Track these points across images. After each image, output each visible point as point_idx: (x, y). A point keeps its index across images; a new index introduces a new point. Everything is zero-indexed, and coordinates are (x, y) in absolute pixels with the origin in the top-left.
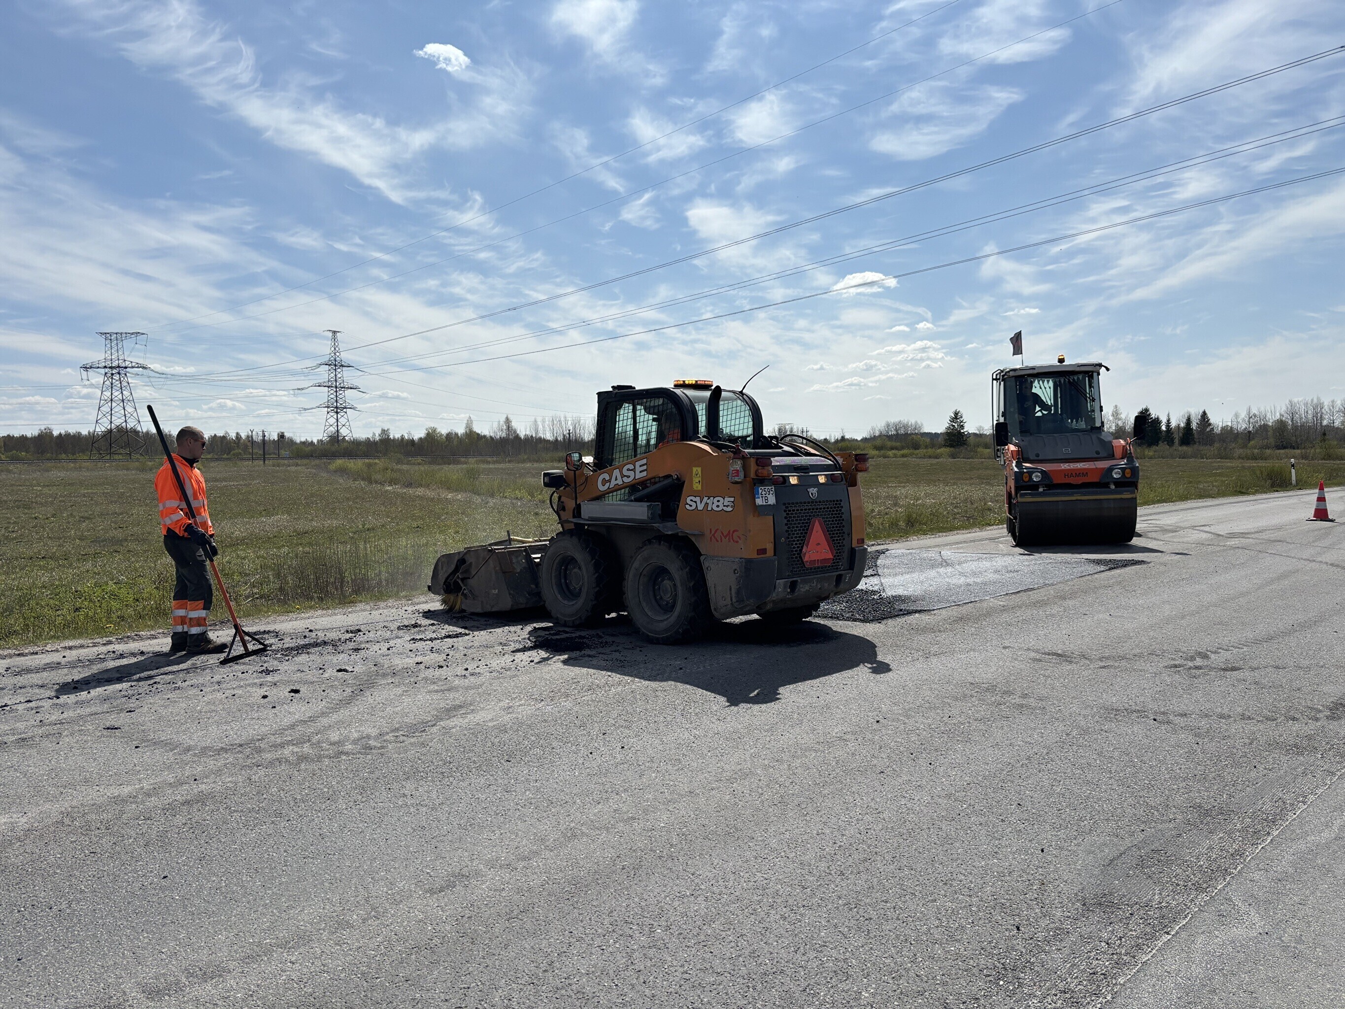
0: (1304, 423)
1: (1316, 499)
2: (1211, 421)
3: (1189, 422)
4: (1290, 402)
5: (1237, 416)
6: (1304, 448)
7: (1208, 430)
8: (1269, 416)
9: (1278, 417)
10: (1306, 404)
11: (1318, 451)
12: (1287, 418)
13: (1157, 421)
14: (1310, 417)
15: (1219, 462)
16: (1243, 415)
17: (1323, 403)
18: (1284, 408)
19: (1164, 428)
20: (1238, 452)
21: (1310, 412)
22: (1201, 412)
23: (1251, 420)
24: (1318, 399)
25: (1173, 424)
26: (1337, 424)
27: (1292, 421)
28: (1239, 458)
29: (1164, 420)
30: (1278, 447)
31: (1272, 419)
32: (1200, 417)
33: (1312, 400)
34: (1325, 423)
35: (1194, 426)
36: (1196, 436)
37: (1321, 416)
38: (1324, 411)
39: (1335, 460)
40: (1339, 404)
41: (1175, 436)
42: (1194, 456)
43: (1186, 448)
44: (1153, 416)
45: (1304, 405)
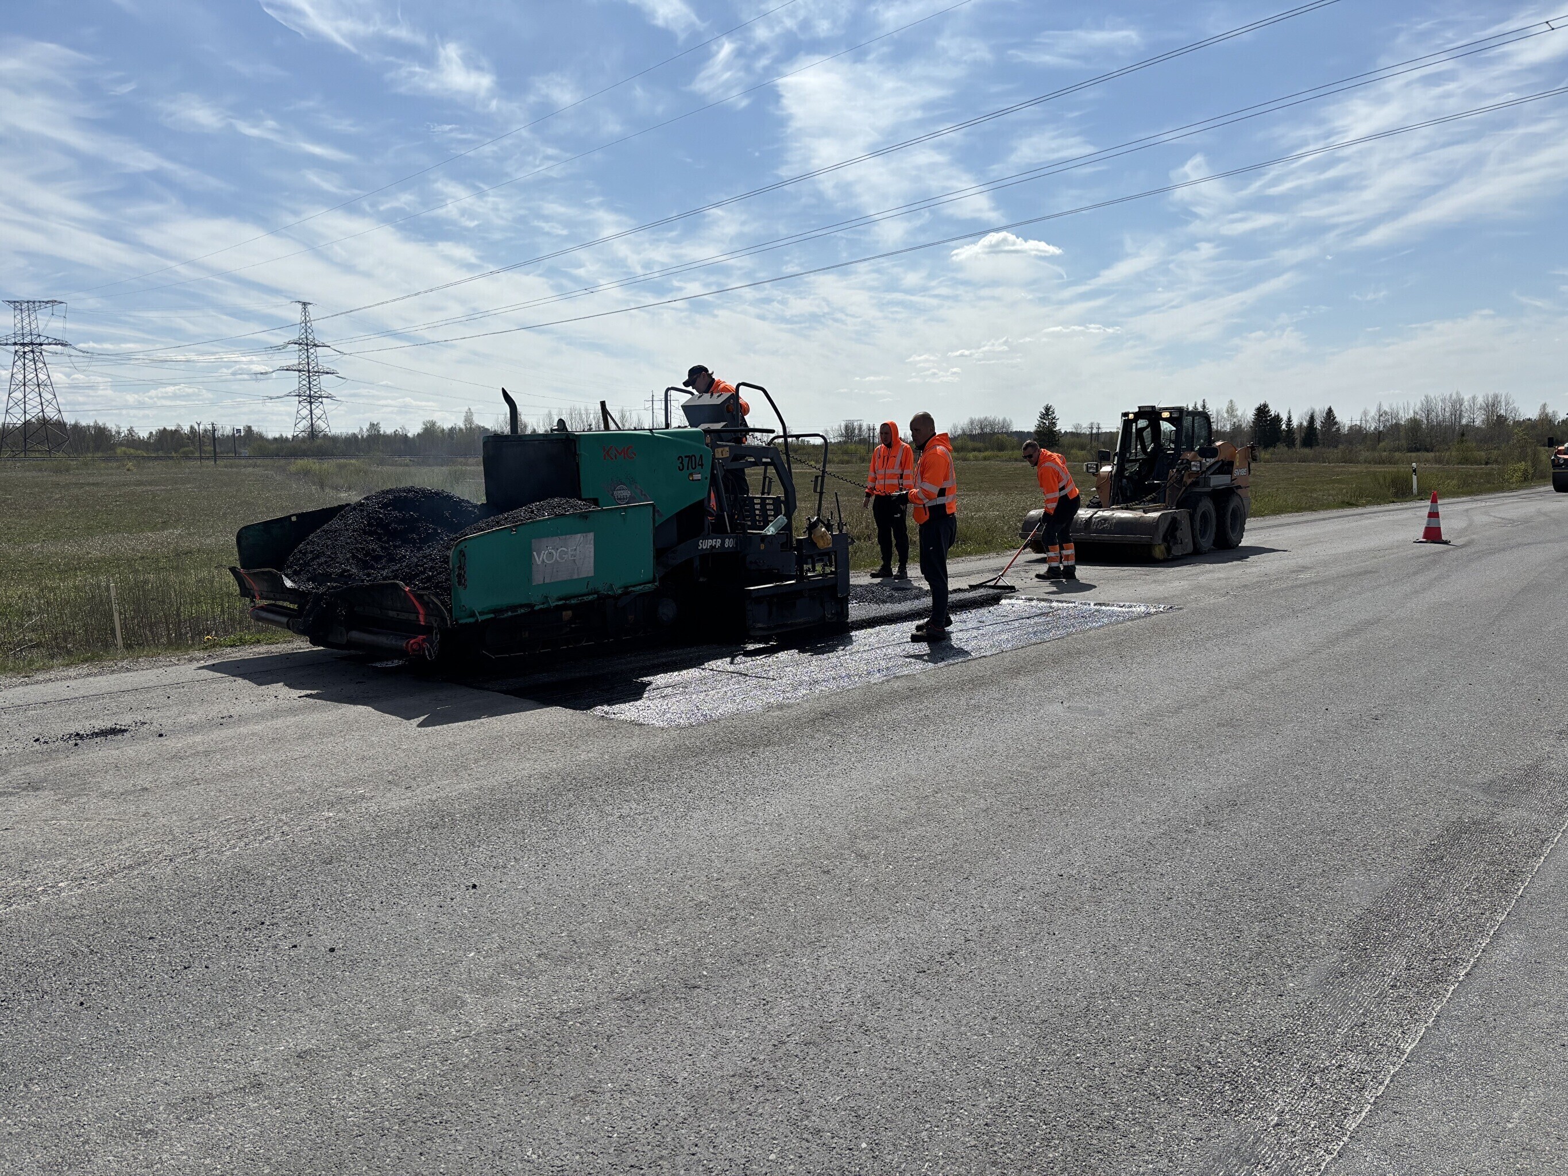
0: (1440, 421)
1: (1427, 513)
2: (1338, 419)
3: (1312, 419)
4: (1426, 397)
5: (1365, 413)
6: (1438, 451)
7: (1334, 430)
8: (1401, 414)
9: (1411, 414)
10: (1443, 400)
11: (1454, 453)
12: (1422, 416)
13: (1277, 419)
14: (1447, 414)
15: (1343, 467)
16: (1373, 412)
17: (1463, 399)
18: (1419, 405)
19: (1284, 427)
20: (1365, 454)
21: (1447, 410)
22: (1326, 409)
23: (1382, 418)
24: (1457, 394)
25: (1295, 423)
26: (1478, 423)
27: (1427, 420)
28: (1365, 462)
29: (1284, 417)
30: (1410, 450)
31: (1405, 416)
32: (1325, 415)
33: (1451, 396)
34: (1464, 422)
35: (1318, 424)
36: (1320, 437)
37: (1460, 414)
38: (1463, 409)
39: (1472, 464)
40: (1480, 401)
41: (1297, 436)
42: (1315, 459)
43: (1307, 451)
44: (1273, 413)
45: (1442, 400)
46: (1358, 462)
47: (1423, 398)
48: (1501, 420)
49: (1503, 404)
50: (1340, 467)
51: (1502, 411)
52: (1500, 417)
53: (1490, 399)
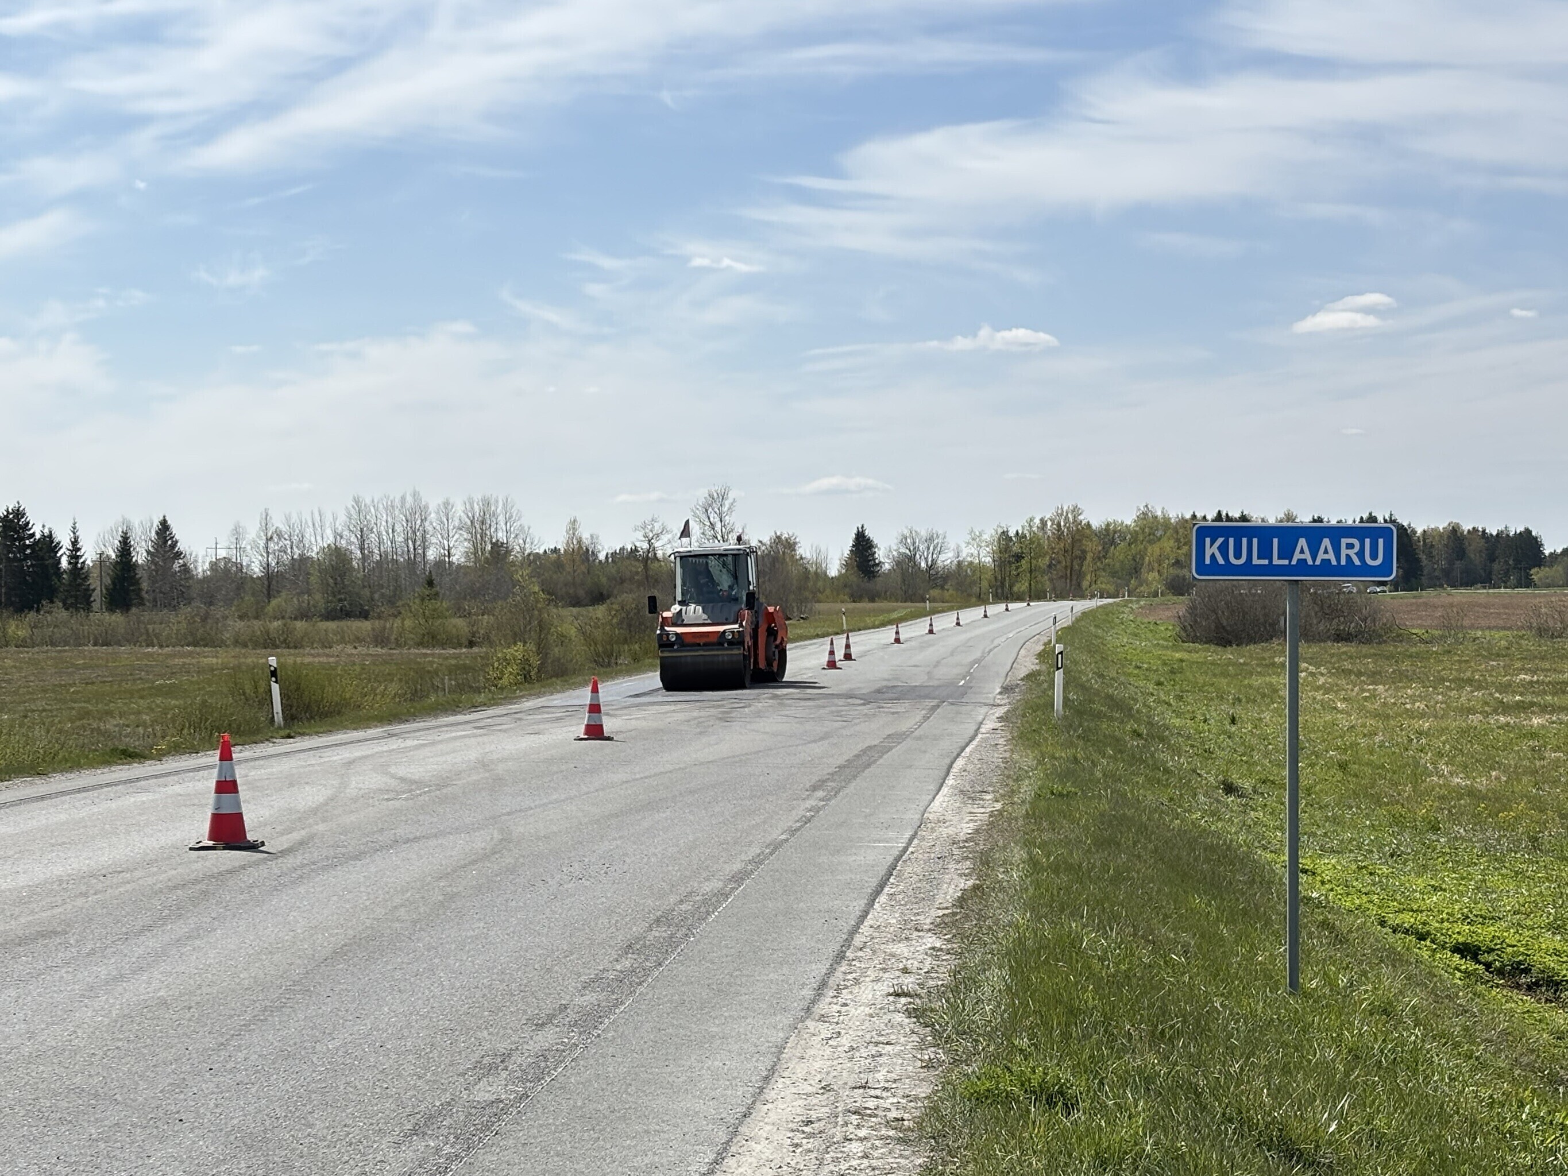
0: (386, 553)
1: (213, 785)
2: (181, 546)
3: (125, 547)
4: (357, 501)
5: (238, 533)
6: (379, 617)
7: (176, 566)
8: (309, 536)
9: (329, 539)
10: (390, 509)
11: (408, 623)
12: (350, 543)
13: (48, 544)
14: (400, 539)
15: (190, 653)
16: (253, 532)
17: (426, 507)
18: (342, 518)
19: (64, 563)
20: (237, 627)
21: (399, 528)
22: (156, 523)
23: (271, 545)
24: (415, 495)
25: (89, 556)
26: (458, 557)
27: (362, 549)
28: (236, 642)
29: (64, 540)
30: (330, 616)
31: (316, 544)
32: (153, 535)
33: (403, 499)
34: (431, 555)
35: (140, 556)
36: (145, 585)
37: (424, 540)
38: (429, 528)
39: (443, 645)
40: (459, 511)
41: (94, 582)
42: (131, 639)
43: (117, 618)
44: (37, 531)
45: (386, 509)
46: (222, 644)
47: (351, 503)
48: (500, 551)
49: (501, 519)
50: (183, 655)
51: (500, 534)
52: (496, 545)
53: (476, 508)
